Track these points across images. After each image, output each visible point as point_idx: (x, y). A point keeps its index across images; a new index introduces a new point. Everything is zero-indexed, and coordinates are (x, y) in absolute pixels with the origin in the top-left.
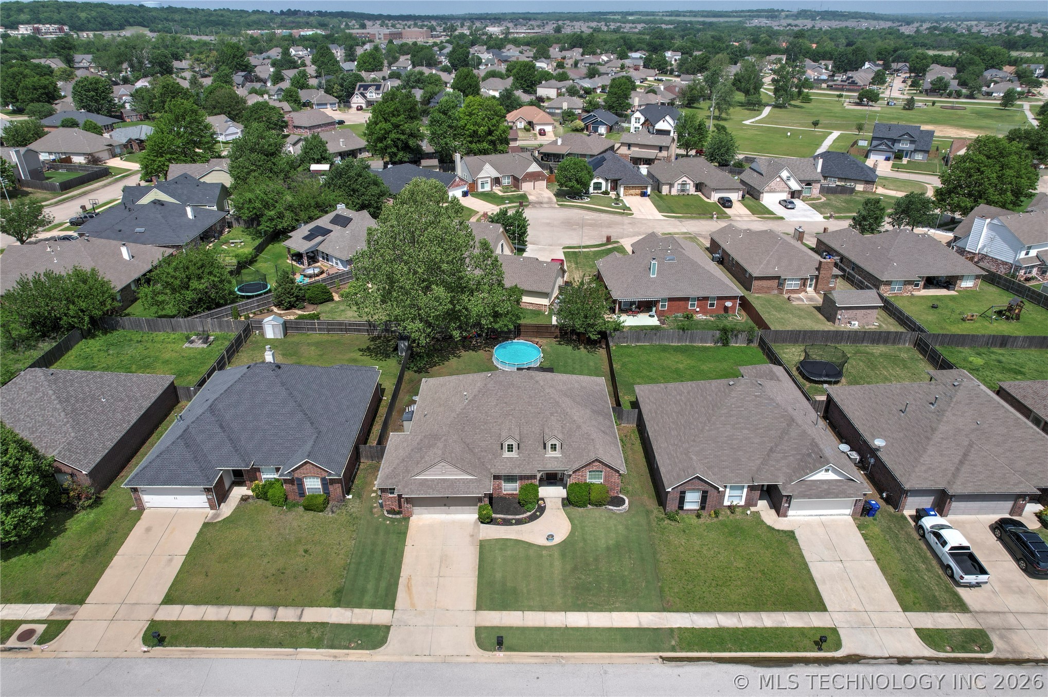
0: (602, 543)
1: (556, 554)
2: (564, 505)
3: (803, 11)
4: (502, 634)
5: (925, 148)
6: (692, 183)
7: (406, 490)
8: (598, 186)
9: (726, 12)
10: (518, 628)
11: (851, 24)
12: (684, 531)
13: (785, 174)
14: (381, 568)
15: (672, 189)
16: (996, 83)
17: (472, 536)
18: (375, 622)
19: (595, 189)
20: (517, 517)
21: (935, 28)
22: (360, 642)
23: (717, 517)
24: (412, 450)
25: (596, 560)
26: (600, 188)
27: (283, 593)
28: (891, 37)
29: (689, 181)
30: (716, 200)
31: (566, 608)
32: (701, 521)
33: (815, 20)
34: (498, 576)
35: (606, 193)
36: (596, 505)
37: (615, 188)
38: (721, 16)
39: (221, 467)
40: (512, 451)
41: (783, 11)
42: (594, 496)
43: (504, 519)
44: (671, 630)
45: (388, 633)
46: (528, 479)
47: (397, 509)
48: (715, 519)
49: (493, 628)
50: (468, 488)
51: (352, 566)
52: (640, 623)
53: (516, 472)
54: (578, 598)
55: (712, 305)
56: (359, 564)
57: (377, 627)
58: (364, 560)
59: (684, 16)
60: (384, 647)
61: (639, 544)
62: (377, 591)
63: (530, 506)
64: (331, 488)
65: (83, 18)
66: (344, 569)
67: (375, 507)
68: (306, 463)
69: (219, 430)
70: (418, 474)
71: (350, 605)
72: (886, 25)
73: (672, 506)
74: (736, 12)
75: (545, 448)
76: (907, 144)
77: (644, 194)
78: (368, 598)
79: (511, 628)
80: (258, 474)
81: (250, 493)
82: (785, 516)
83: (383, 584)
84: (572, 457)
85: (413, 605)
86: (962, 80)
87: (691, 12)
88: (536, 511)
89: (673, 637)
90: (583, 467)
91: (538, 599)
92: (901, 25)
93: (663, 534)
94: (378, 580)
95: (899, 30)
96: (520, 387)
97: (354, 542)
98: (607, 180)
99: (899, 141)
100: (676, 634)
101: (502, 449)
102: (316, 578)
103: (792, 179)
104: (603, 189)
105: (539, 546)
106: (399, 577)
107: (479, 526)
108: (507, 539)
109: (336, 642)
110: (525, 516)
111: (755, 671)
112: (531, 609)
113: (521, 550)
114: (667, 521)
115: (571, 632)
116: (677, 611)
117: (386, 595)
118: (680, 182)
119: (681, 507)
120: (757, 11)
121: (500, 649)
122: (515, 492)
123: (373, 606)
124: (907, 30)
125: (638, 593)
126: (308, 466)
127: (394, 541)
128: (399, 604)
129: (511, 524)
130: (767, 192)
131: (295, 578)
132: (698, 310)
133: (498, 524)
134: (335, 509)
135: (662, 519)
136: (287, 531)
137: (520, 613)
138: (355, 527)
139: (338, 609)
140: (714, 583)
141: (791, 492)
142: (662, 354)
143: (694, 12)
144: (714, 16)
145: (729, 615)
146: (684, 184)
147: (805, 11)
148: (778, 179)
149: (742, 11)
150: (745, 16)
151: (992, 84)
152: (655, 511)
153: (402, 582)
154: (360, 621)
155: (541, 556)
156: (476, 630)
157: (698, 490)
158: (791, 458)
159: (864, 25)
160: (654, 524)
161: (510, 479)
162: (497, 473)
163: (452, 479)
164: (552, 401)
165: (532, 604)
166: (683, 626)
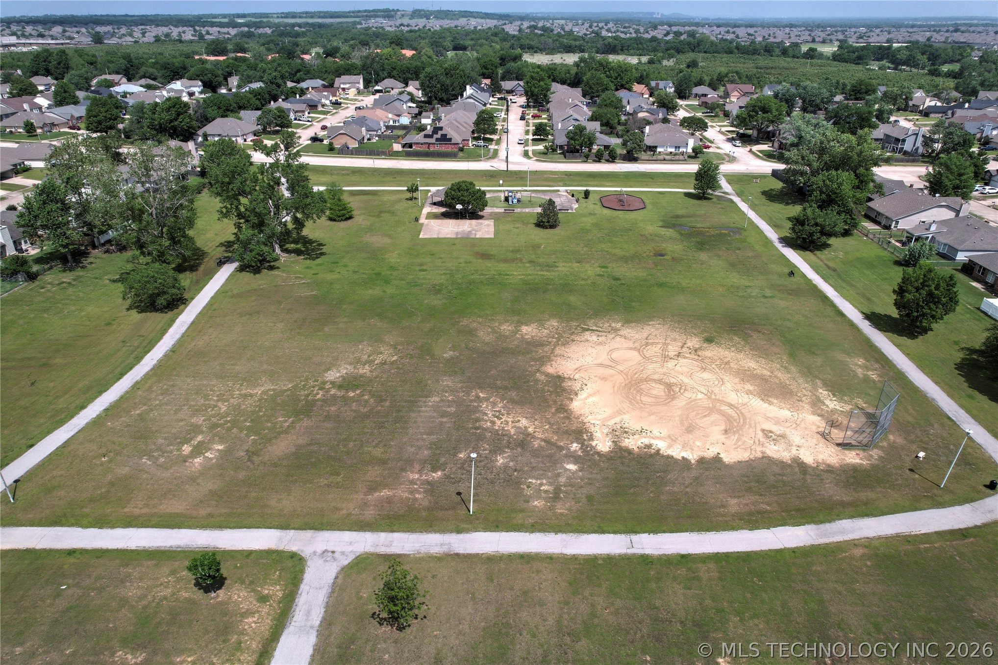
3: (417, 10)
9: (344, 12)
11: (462, 21)
21: (535, 27)
28: (497, 39)
33: (429, 19)
38: (338, 17)
41: (398, 10)
59: (300, 17)
72: (492, 23)
74: (353, 12)
87: (307, 13)
92: (505, 24)
95: (503, 29)
120: (374, 11)
124: (512, 29)
143: (311, 13)
144: (331, 17)
147: (420, 11)
149: (359, 11)
150: (363, 16)
159: (473, 22)
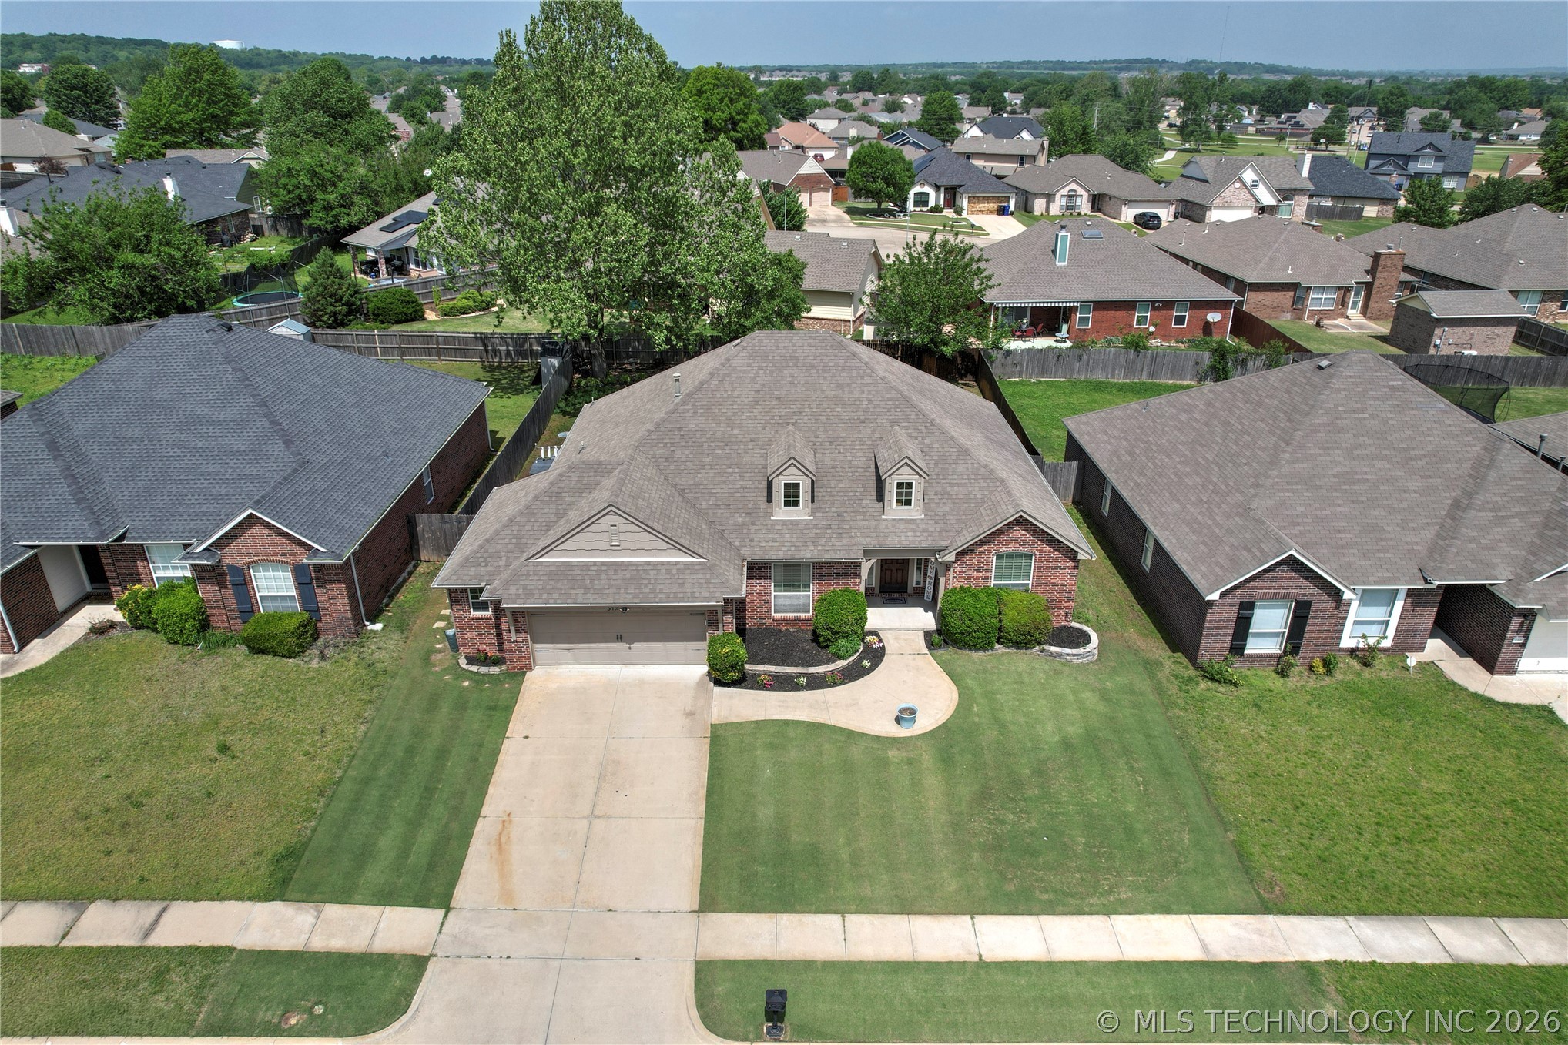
0: (1049, 732)
1: (927, 758)
2: (931, 645)
4: (781, 982)
5: (1461, 169)
6: (1086, 195)
7: (513, 589)
8: (921, 200)
10: (830, 966)
12: (1256, 705)
13: (1249, 176)
14: (429, 792)
15: (1052, 205)
16: (1521, 123)
17: (690, 714)
18: (380, 946)
19: (916, 204)
20: (812, 670)
22: (319, 1010)
23: (1329, 673)
24: (536, 498)
25: (1039, 771)
26: (926, 203)
27: (117, 859)
29: (1080, 191)
30: (1130, 220)
31: (975, 906)
32: (1292, 682)
34: (765, 814)
35: (936, 210)
36: (1017, 645)
37: (951, 203)
39: (31, 538)
40: (797, 504)
42: (1012, 617)
43: (776, 677)
44: (1309, 971)
45: (417, 978)
46: (838, 577)
47: (492, 652)
48: (1327, 680)
49: (751, 965)
50: (681, 586)
51: (347, 787)
52: (1205, 947)
53: (808, 554)
54: (1002, 874)
55: (1180, 320)
56: (366, 781)
57: (385, 961)
58: (382, 772)
60: (396, 1025)
61: (1148, 736)
62: (404, 853)
63: (842, 642)
64: (322, 596)
65: (122, 59)
66: (321, 795)
67: (439, 651)
68: (251, 520)
69: (45, 454)
70: (546, 550)
71: (315, 893)
73: (1213, 645)
75: (880, 497)
76: (1430, 163)
77: (1003, 211)
78: (374, 874)
79: (808, 965)
80: (140, 565)
81: (119, 617)
82: (1511, 671)
83: (426, 837)
84: (952, 519)
85: (507, 896)
86: (1467, 120)
88: (861, 659)
89: (1323, 993)
90: (981, 543)
91: (885, 878)
93: (1202, 712)
94: (414, 824)
96: (812, 366)
97: (363, 728)
98: (937, 188)
99: (1416, 158)
100: (1326, 979)
101: (770, 500)
102: (234, 818)
103: (1261, 185)
104: (932, 203)
105: (878, 738)
106: (475, 816)
107: (709, 693)
108: (787, 722)
109: (241, 1013)
110: (831, 667)
112: (866, 907)
113: (826, 746)
114: (1204, 685)
115: (999, 977)
116: (1307, 911)
117: (431, 866)
118: (1065, 191)
119: (1237, 648)
121: (775, 1032)
122: (803, 615)
123: (387, 897)
125: (1176, 863)
126: (257, 530)
127: (476, 726)
128: (463, 894)
129: (797, 687)
130: (1218, 207)
131: (171, 817)
132: (1152, 329)
133: (762, 687)
134: (329, 652)
135: (1190, 679)
136: (189, 700)
137: (835, 919)
138: (375, 694)
139: (277, 906)
140: (1385, 833)
141: (1538, 600)
142: (1097, 396)
145: (1466, 923)
146: (1071, 197)
148: (1237, 185)
151: (1516, 125)
152: (1168, 665)
153: (484, 830)
154: (337, 943)
155: (884, 763)
156: (698, 971)
157: (1286, 597)
158: (1517, 523)
160: (1173, 690)
161: (791, 574)
162: (758, 556)
163: (636, 565)
164: (893, 394)
165: (868, 892)
166: (1341, 958)
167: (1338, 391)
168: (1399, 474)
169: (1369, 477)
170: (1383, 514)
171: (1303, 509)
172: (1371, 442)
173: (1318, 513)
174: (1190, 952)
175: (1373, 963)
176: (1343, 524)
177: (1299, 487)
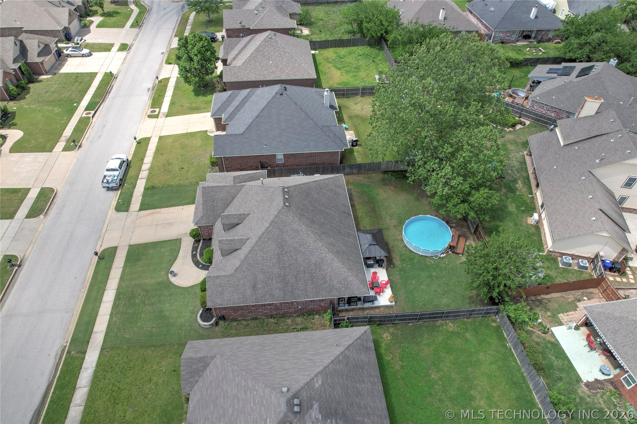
1: (160, 280)
10: (111, 266)
17: (185, 234)
25: (153, 304)
31: (120, 290)
34: (151, 252)
44: (84, 352)
49: (115, 254)
51: (170, 188)
52: (96, 332)
54: (125, 295)
66: (168, 185)
78: (148, 199)
85: (140, 218)
89: (77, 353)
100: (81, 355)
102: (164, 177)
108: (179, 251)
111: (32, 410)
116: (99, 358)
125: (120, 332)
129: (192, 252)
131: (165, 170)
137: (122, 266)
145: (85, 397)
153: (157, 210)
155: (161, 271)
166: (85, 361)
167: (264, 392)
168: (227, 418)
169: (226, 404)
170: (212, 410)
171: (215, 376)
172: (240, 406)
173: (214, 382)
174: (96, 329)
175: (81, 368)
176: (209, 392)
177: (223, 374)
